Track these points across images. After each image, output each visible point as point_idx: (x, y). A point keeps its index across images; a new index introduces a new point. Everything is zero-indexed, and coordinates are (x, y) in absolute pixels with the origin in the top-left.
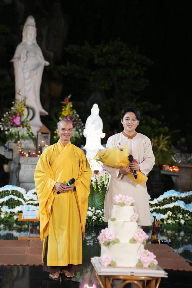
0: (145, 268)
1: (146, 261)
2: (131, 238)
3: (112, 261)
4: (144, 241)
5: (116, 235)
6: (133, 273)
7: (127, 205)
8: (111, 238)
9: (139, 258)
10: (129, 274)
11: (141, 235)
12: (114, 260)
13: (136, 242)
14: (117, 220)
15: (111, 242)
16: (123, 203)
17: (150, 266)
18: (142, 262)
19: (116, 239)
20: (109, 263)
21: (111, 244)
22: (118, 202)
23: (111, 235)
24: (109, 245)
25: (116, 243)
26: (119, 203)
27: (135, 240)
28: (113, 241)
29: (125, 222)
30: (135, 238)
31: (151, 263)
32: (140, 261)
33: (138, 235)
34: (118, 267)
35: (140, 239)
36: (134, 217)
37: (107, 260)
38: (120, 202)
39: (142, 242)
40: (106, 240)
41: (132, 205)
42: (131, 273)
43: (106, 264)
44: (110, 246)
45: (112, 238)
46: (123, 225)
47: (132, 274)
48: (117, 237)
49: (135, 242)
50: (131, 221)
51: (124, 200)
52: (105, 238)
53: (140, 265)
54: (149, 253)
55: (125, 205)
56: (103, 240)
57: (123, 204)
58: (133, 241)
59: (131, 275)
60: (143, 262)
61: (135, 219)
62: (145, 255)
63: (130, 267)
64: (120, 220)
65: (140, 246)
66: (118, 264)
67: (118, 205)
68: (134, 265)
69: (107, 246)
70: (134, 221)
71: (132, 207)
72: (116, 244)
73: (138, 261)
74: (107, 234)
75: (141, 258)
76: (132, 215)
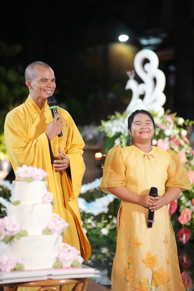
0: (66, 268)
1: (67, 259)
2: (44, 227)
3: (17, 264)
4: (63, 230)
5: (21, 226)
6: (51, 275)
7: (37, 180)
8: (14, 229)
9: (57, 255)
10: (45, 278)
11: (59, 222)
12: (20, 262)
13: (52, 233)
14: (23, 203)
15: (16, 235)
16: (31, 178)
17: (74, 265)
18: (61, 261)
19: (22, 230)
20: (13, 267)
21: (15, 239)
22: (22, 176)
23: (14, 226)
24: (12, 241)
25: (22, 236)
26: (25, 178)
27: (50, 230)
28: (18, 234)
29: (34, 205)
30: (50, 227)
31: (74, 261)
32: (58, 260)
33: (54, 222)
34: (28, 271)
35: (58, 228)
36: (47, 196)
37: (10, 262)
38: (26, 176)
39: (60, 232)
40: (7, 233)
41: (43, 180)
42: (49, 275)
43: (9, 269)
44: (13, 241)
45: (16, 230)
46: (32, 209)
47: (50, 277)
48: (24, 228)
49: (50, 232)
50: (44, 202)
51: (32, 174)
52: (6, 230)
53: (58, 265)
54: (70, 248)
55: (33, 181)
56: (3, 234)
57: (29, 180)
58: (48, 231)
59: (48, 279)
60: (64, 260)
61: (49, 199)
62: (65, 250)
63: (45, 269)
64: (26, 203)
65: (57, 239)
66: (27, 267)
67: (24, 181)
68: (50, 266)
69: (9, 243)
70: (48, 203)
71: (43, 183)
72: (23, 238)
73: (55, 260)
74: (9, 225)
75: (59, 255)
76: (45, 194)
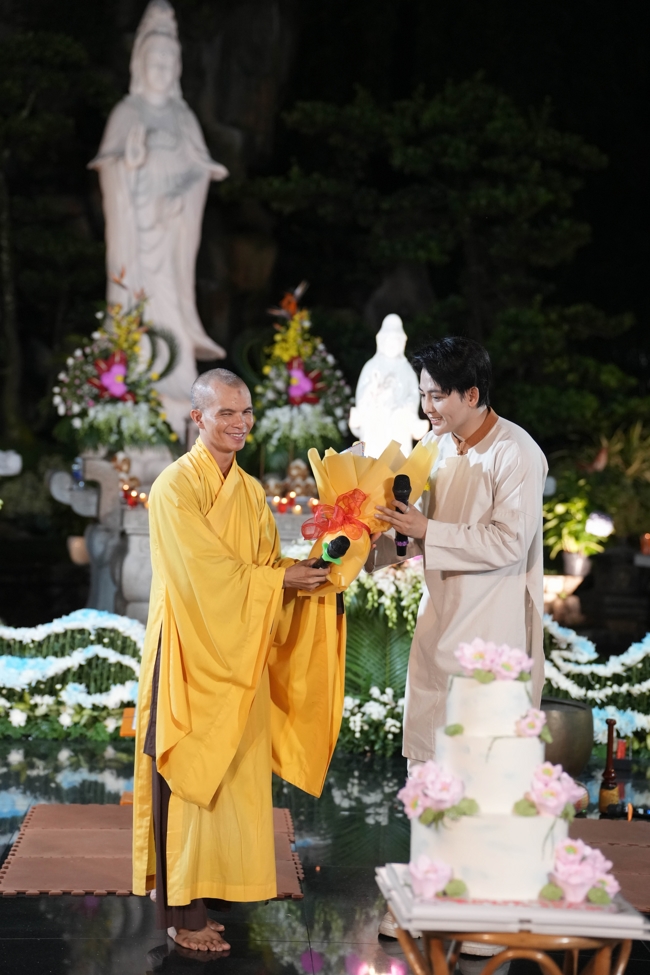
0: (571, 906)
1: (575, 880)
2: (519, 796)
3: (451, 881)
4: (565, 809)
5: (463, 787)
6: (528, 921)
7: (504, 678)
8: (445, 796)
9: (550, 868)
10: (515, 928)
11: (555, 786)
12: (458, 876)
13: (538, 813)
14: (471, 732)
15: (448, 810)
16: (490, 671)
17: (592, 897)
18: (559, 883)
19: (464, 799)
20: (441, 887)
21: (446, 820)
22: (470, 667)
23: (445, 788)
24: (440, 823)
25: (464, 814)
26: (474, 670)
27: (533, 805)
28: (454, 807)
29: (495, 738)
30: (534, 797)
31: (594, 887)
32: (552, 879)
33: (546, 785)
34: (475, 902)
35: (552, 802)
36: (528, 720)
37: (431, 876)
38: (478, 666)
39: (559, 812)
40: (428, 803)
41: (521, 678)
42: (522, 921)
43: (430, 892)
44: (443, 824)
45: (449, 798)
46: (490, 749)
47: (526, 927)
48: (470, 794)
49: (533, 811)
50: (519, 735)
51: (492, 661)
52: (426, 795)
53: (553, 896)
54: (588, 850)
55: (494, 679)
56: (419, 803)
57: (487, 676)
58: (528, 807)
59: (522, 931)
60: (566, 882)
61: (533, 726)
62: (572, 857)
63: (517, 903)
64: (477, 733)
65: (552, 828)
66: (475, 891)
67: (472, 677)
68: (530, 892)
69: (433, 826)
70: (531, 736)
71: (520, 685)
72: (465, 820)
73: (545, 881)
74: (433, 783)
75: (556, 869)
76: (524, 714)
